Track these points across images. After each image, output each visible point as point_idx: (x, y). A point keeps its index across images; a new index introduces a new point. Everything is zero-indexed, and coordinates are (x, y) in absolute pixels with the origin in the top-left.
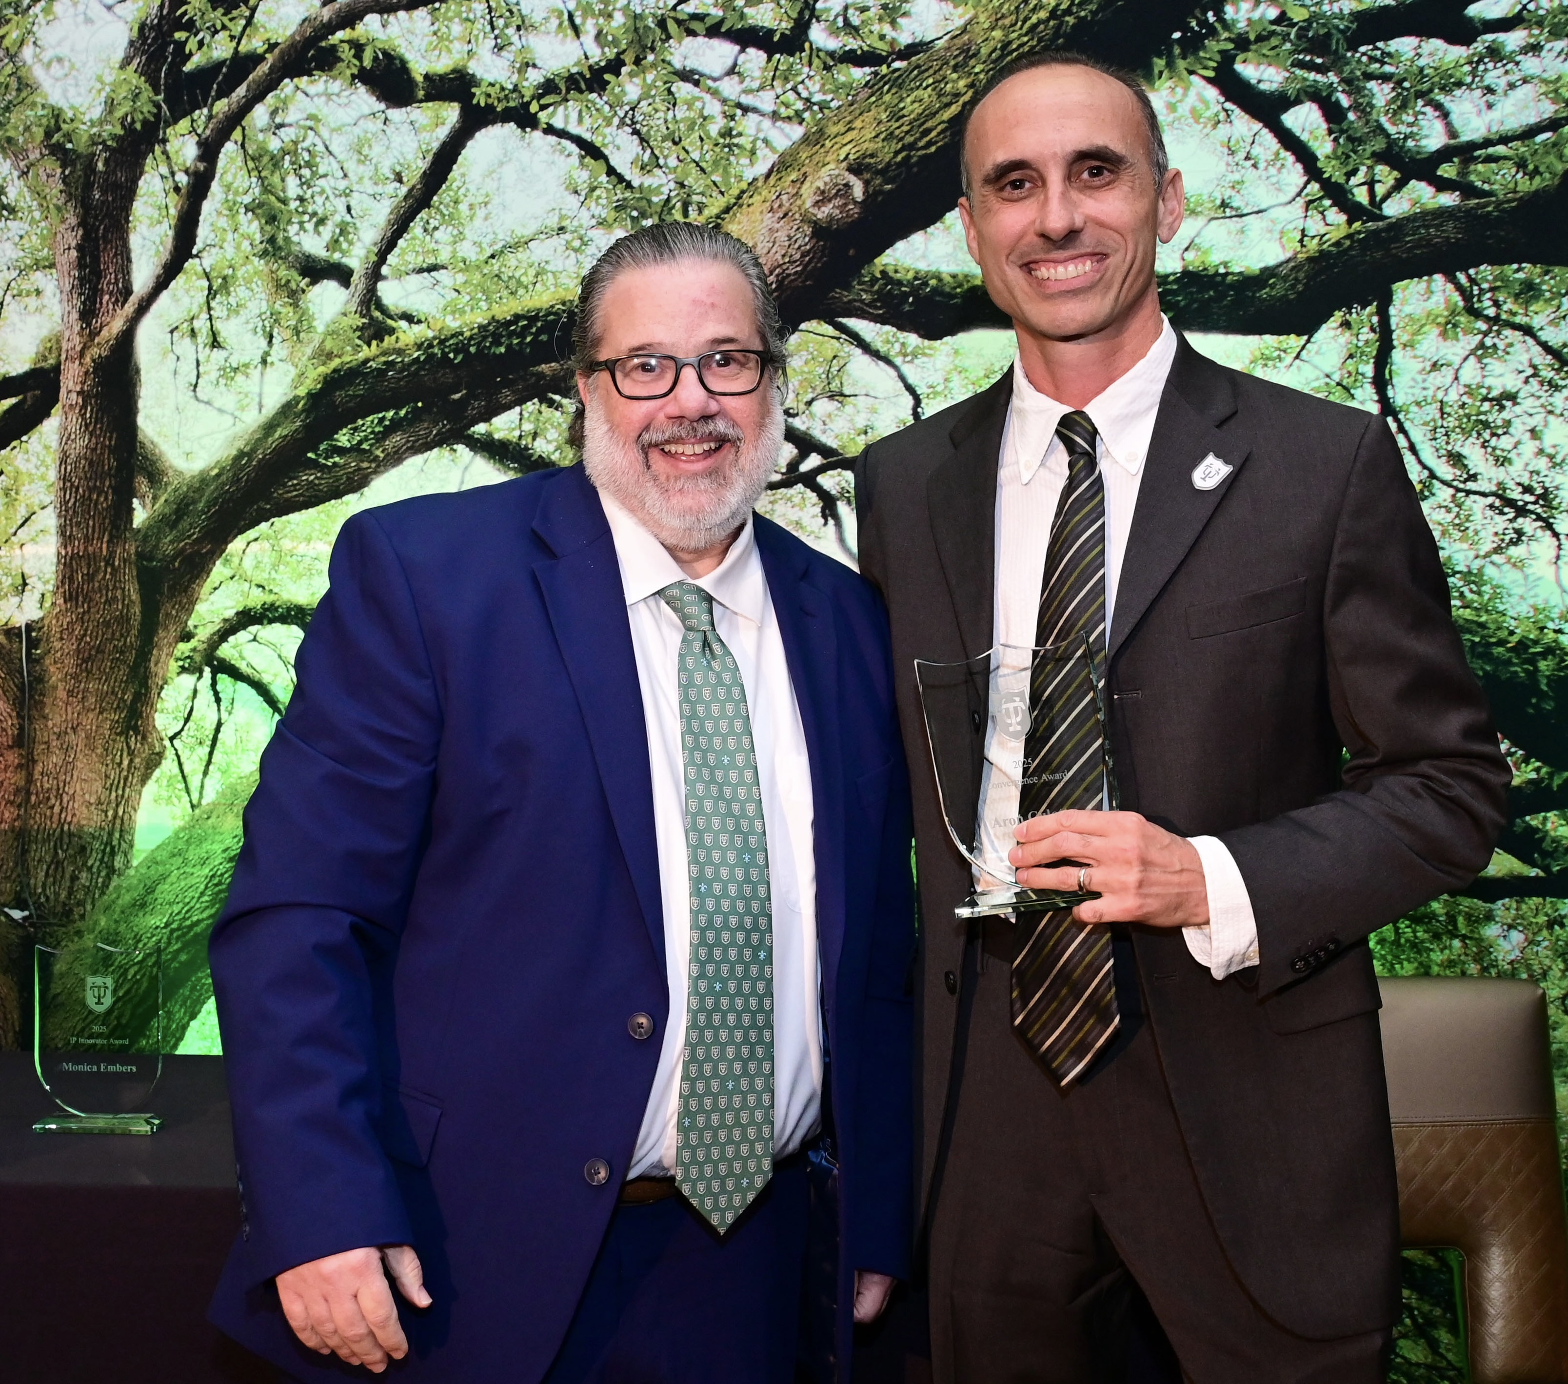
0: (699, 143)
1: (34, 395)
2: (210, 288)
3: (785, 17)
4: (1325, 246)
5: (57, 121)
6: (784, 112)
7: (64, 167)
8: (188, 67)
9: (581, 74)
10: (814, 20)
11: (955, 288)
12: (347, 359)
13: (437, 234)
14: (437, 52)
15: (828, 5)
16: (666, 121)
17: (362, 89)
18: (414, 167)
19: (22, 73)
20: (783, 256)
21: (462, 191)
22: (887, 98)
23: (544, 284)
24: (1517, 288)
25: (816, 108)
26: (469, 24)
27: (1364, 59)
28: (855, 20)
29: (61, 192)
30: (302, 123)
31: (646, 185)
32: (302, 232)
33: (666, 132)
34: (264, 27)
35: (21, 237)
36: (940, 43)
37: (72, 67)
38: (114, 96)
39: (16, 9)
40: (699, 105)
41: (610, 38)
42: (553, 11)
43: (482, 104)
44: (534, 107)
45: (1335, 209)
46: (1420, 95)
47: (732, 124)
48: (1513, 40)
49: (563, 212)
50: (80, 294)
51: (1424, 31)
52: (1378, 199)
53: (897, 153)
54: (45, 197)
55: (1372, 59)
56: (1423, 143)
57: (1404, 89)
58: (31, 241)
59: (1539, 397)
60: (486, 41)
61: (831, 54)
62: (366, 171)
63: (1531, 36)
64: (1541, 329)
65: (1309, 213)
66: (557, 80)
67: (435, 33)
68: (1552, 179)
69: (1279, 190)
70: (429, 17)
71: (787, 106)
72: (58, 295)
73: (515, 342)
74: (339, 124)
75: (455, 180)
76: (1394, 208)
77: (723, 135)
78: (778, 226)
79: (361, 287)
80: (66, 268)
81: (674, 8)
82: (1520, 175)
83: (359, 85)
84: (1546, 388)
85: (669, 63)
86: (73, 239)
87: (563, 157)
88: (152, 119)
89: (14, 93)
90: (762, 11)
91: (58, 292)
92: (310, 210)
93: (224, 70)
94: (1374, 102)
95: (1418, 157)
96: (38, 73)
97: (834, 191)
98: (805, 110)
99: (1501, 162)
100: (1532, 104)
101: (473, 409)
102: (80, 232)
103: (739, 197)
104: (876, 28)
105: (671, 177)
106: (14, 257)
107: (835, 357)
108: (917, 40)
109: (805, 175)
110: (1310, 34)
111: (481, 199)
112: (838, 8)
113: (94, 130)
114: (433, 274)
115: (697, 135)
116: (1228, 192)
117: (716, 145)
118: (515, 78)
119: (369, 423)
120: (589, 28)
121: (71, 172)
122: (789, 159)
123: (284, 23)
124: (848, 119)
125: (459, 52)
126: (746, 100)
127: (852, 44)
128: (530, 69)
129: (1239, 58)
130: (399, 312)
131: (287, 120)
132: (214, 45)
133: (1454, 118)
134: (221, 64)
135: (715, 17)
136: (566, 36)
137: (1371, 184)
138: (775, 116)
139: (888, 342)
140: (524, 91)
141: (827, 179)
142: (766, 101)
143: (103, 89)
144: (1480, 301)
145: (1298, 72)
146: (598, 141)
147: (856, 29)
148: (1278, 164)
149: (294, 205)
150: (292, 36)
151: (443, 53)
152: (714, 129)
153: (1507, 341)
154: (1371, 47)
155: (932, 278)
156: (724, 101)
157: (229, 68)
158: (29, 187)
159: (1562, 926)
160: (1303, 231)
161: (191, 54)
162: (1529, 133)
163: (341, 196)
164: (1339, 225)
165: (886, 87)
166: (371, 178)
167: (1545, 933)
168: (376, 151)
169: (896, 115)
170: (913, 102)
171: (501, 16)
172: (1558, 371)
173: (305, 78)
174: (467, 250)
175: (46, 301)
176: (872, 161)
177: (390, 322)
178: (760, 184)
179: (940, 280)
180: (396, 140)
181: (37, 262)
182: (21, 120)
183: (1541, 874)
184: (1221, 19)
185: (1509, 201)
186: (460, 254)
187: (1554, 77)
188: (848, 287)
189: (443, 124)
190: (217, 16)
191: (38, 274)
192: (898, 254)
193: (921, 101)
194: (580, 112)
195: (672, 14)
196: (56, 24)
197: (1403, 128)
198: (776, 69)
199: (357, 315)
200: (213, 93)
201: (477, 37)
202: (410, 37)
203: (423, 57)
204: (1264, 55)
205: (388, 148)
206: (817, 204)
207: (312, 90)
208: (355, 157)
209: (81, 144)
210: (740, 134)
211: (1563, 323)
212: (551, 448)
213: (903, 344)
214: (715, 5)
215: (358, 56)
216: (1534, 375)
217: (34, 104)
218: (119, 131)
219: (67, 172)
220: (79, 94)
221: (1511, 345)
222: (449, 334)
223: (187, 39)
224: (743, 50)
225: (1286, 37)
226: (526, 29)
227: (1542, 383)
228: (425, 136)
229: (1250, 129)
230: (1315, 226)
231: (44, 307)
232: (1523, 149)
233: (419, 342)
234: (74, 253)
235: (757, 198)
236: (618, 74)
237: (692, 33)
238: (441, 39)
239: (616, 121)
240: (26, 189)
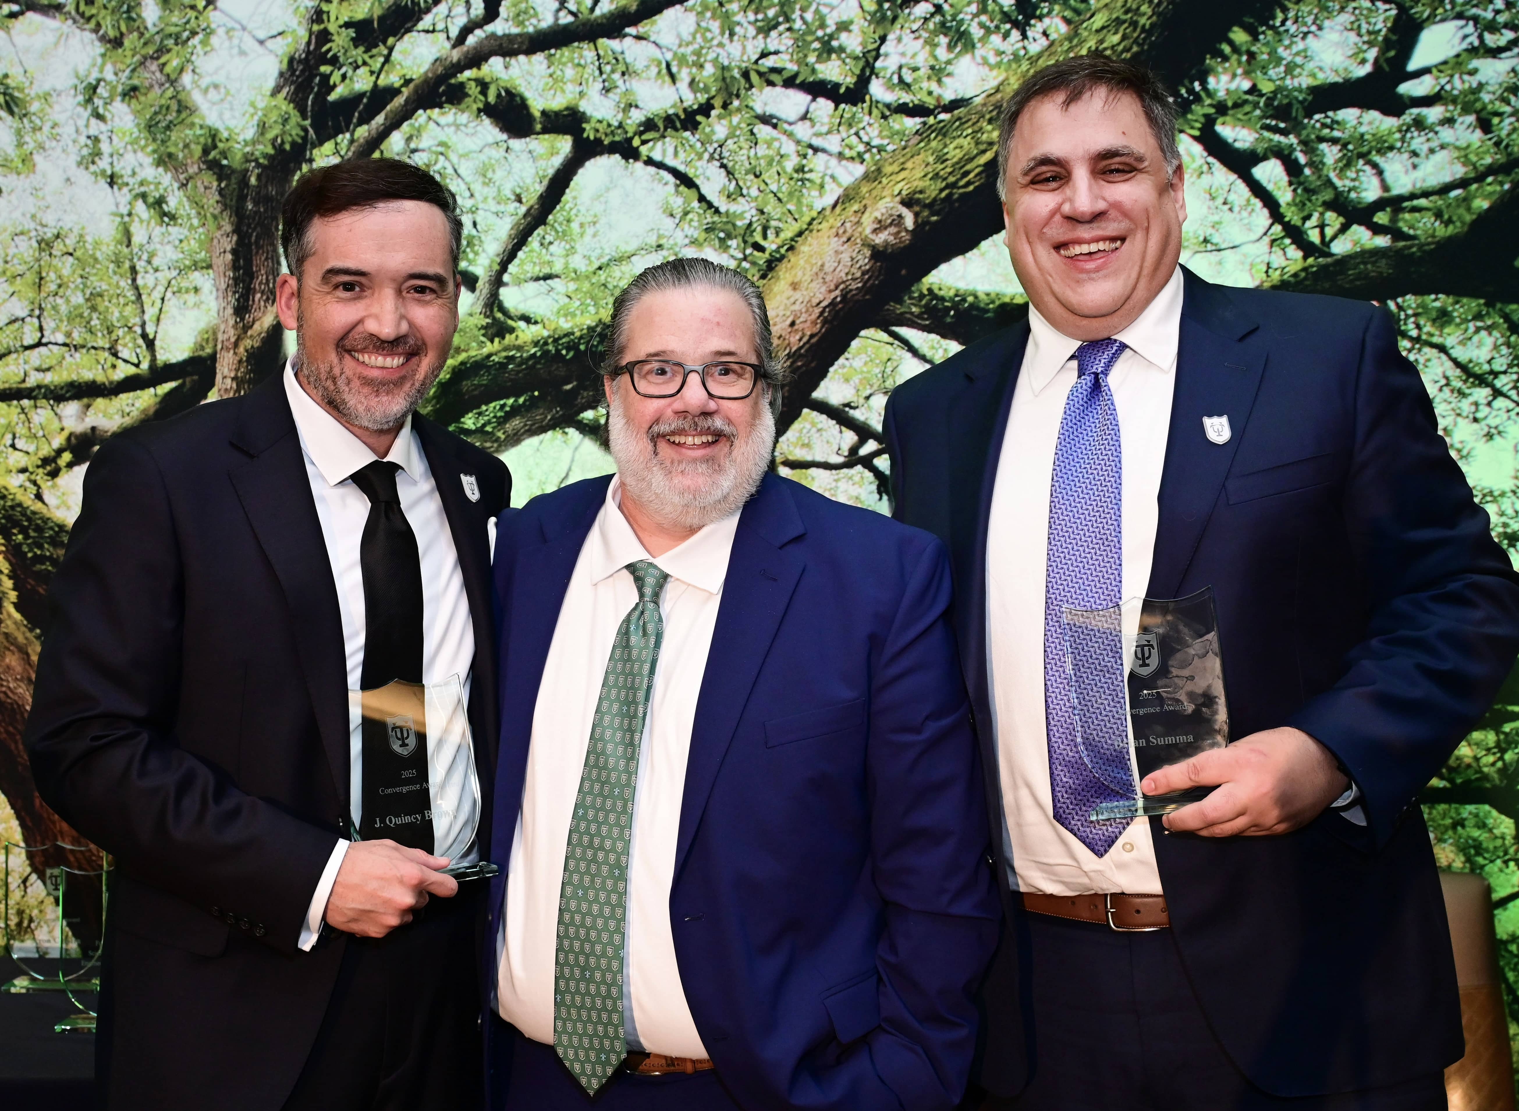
0: (776, 177)
1: (193, 381)
3: (850, 74)
4: (1286, 277)
5: (213, 140)
6: (848, 153)
7: (220, 180)
8: (333, 97)
9: (677, 115)
10: (874, 77)
11: (988, 304)
12: (473, 353)
13: (552, 248)
14: (552, 92)
15: (886, 64)
16: (749, 158)
17: (486, 121)
18: (532, 190)
19: (182, 96)
20: (847, 274)
22: (934, 144)
24: (1434, 314)
25: (875, 150)
26: (580, 69)
27: (1318, 125)
28: (908, 77)
29: (217, 202)
30: (434, 149)
31: (731, 211)
33: (748, 166)
34: (400, 64)
35: (181, 241)
36: (978, 101)
37: (228, 93)
38: (265, 120)
39: (176, 40)
40: (776, 144)
41: (701, 85)
42: (653, 60)
43: (592, 137)
44: (636, 142)
45: (1293, 247)
46: (1361, 156)
47: (804, 162)
48: (1433, 114)
49: (661, 232)
50: (234, 293)
51: (1365, 105)
52: (1327, 239)
53: (942, 190)
54: (203, 207)
55: (1324, 126)
56: (1363, 195)
57: (1348, 150)
58: (189, 244)
59: (1450, 403)
60: (596, 84)
61: (888, 106)
62: (491, 192)
63: (1447, 111)
64: (1452, 348)
65: (1274, 249)
66: (656, 119)
67: (551, 76)
68: (1462, 227)
69: (1250, 230)
70: (546, 62)
71: (851, 148)
72: (215, 292)
74: (466, 150)
75: (567, 202)
76: (1340, 247)
77: (797, 171)
78: (842, 249)
79: (485, 291)
80: (222, 269)
81: (756, 62)
82: (1437, 223)
83: (484, 117)
84: (1456, 395)
85: (752, 109)
86: (229, 244)
87: (660, 186)
88: (300, 141)
89: (174, 114)
90: (830, 67)
91: (214, 290)
93: (365, 100)
94: (1325, 160)
95: (1360, 206)
96: (197, 98)
97: (889, 221)
98: (865, 152)
99: (1423, 213)
100: (1447, 166)
101: (583, 398)
102: (235, 238)
103: (810, 224)
104: (925, 85)
105: (753, 204)
106: (174, 257)
107: (889, 360)
108: (959, 97)
109: (865, 207)
110: (1276, 103)
111: (590, 219)
112: (894, 67)
113: (248, 149)
114: (548, 282)
115: (774, 170)
116: (1209, 231)
117: (791, 179)
118: (620, 116)
119: (492, 409)
120: (684, 76)
121: (227, 186)
122: (852, 193)
123: (418, 61)
124: (902, 160)
125: (571, 93)
126: (816, 142)
127: (906, 98)
128: (633, 109)
129: (1220, 120)
130: (519, 314)
131: (421, 146)
132: (355, 79)
133: (1387, 175)
134: (362, 95)
135: (791, 70)
136: (664, 82)
137: (1322, 227)
138: (841, 156)
139: (933, 348)
140: (628, 128)
141: (884, 211)
142: (833, 143)
143: (256, 113)
144: (1405, 324)
145: (1267, 134)
146: (691, 173)
147: (908, 86)
148: (1249, 209)
150: (426, 73)
151: (558, 93)
152: (789, 165)
153: (1427, 357)
154: (1323, 115)
155: (970, 295)
156: (798, 142)
157: (369, 99)
158: (188, 198)
159: (1463, 826)
160: (1268, 264)
161: (335, 86)
162: (1444, 190)
164: (1296, 260)
165: (933, 135)
166: (494, 198)
167: (1450, 833)
168: (499, 175)
169: (941, 159)
170: (956, 148)
171: (608, 63)
172: (1465, 382)
173: (437, 110)
174: (578, 262)
175: (203, 298)
176: (921, 196)
177: (510, 322)
178: (828, 212)
179: (976, 297)
180: (517, 166)
181: (195, 264)
182: (180, 138)
183: (1448, 785)
184: (1205, 88)
185: (1429, 244)
186: (571, 266)
187: (1464, 145)
188: (901, 302)
189: (557, 153)
190: (358, 53)
191: (197, 274)
192: (942, 275)
193: (961, 147)
194: (676, 147)
195: (755, 67)
196: (213, 55)
197: (1349, 183)
198: (842, 117)
199: (482, 316)
200: (355, 120)
201: (587, 80)
202: (529, 78)
203: (541, 96)
204: (1239, 120)
205: (509, 173)
206: (875, 231)
207: (443, 120)
208: (481, 179)
209: (235, 160)
210: (811, 171)
211: (1469, 343)
213: (945, 350)
214: (791, 61)
215: (484, 92)
216: (1447, 385)
217: (193, 125)
218: (270, 151)
219: (223, 185)
220: (234, 117)
221: (1428, 360)
222: (562, 333)
223: (332, 72)
224: (814, 100)
225: (1256, 105)
226: (630, 75)
227: (1452, 391)
228: (542, 163)
229: (1227, 180)
230: (1277, 260)
231: (202, 303)
232: (1440, 202)
233: (535, 339)
234: (229, 257)
235: (825, 225)
236: (708, 116)
237: (771, 83)
238: (556, 81)
239: (706, 156)
240: (185, 199)
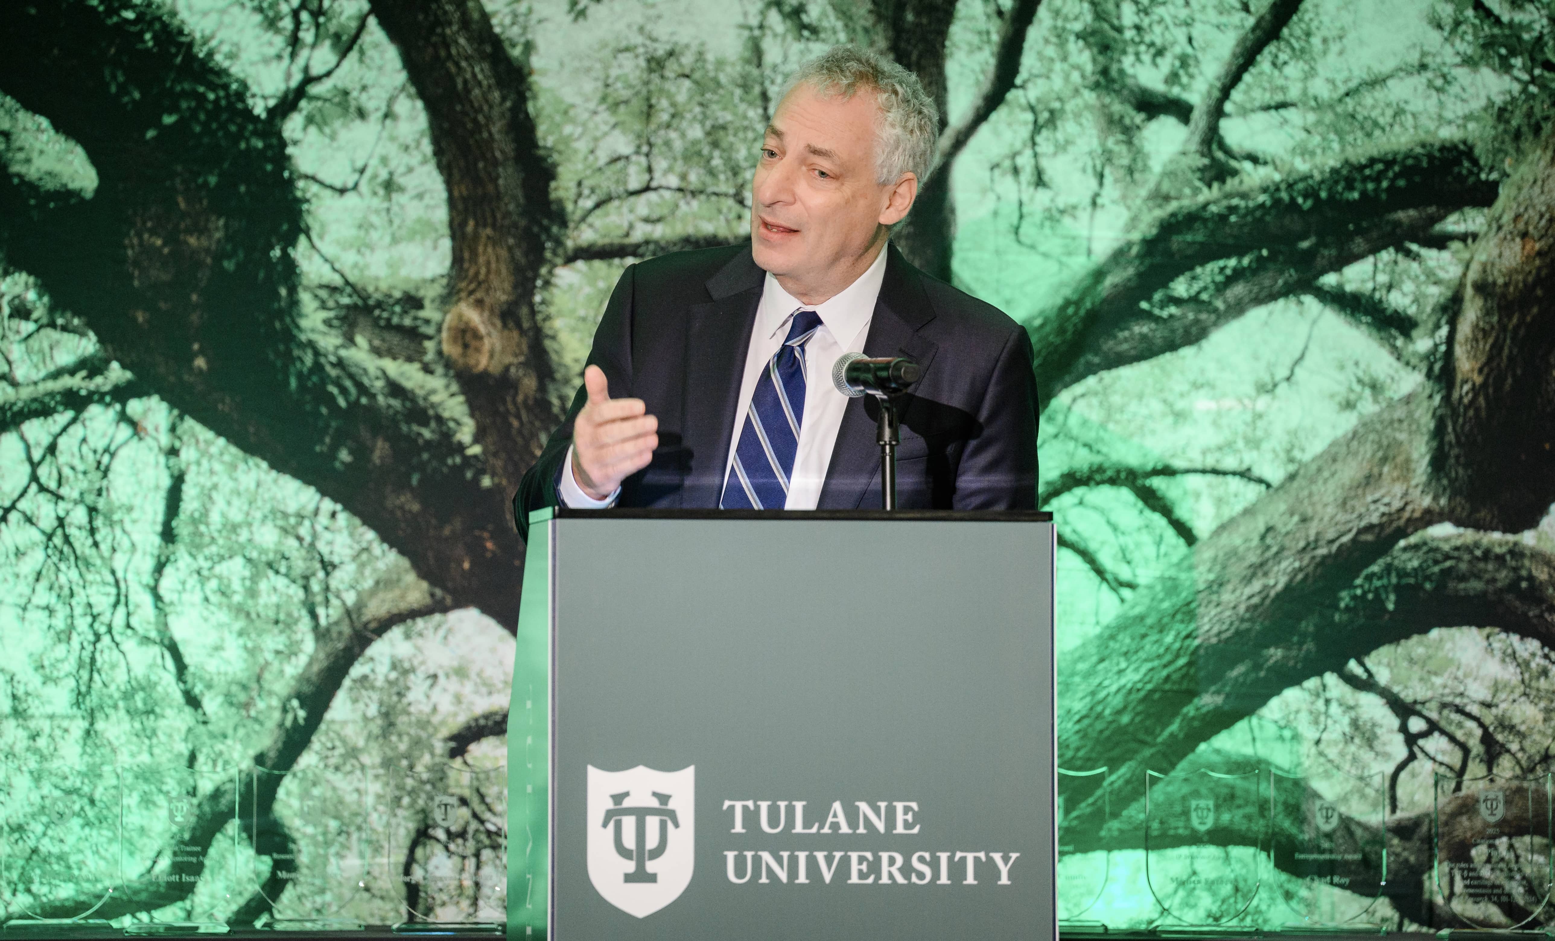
2: (1036, 122)
21: (1315, 24)
23: (1402, 125)
32: (1138, 65)
73: (1370, 186)
92: (1147, 39)
149: (1129, 34)
163: (1180, 25)
212: (1407, 301)
